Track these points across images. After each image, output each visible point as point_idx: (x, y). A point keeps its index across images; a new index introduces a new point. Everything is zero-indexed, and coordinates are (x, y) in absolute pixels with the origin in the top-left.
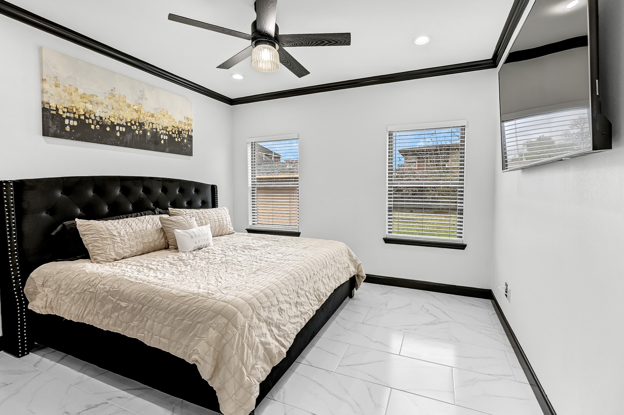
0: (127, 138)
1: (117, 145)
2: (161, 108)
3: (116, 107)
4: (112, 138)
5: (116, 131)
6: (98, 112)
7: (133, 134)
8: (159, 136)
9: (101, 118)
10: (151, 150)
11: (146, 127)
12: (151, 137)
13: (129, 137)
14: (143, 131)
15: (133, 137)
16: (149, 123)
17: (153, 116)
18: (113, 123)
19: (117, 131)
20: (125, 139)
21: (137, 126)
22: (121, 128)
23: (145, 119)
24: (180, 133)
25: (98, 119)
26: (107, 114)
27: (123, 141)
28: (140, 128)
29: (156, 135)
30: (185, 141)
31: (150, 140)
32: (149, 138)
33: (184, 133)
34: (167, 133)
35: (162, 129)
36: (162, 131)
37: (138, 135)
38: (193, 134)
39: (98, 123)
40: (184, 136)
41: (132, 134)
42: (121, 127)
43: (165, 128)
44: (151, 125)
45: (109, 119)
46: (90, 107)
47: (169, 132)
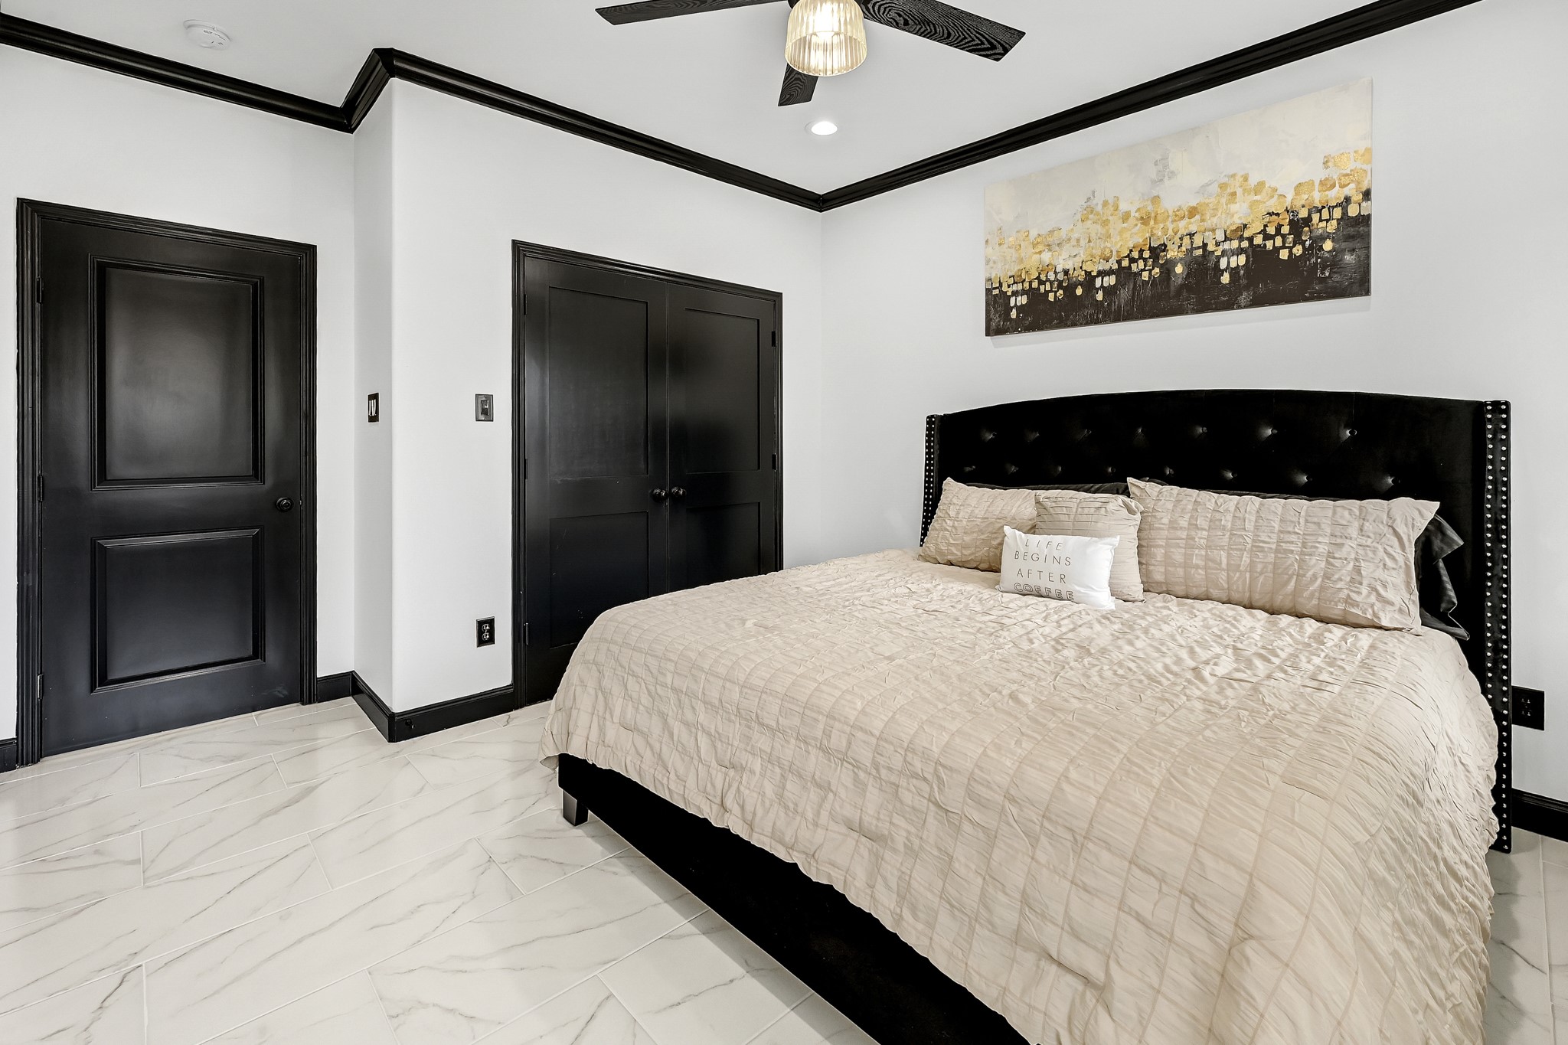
0: (1119, 300)
1: (1097, 322)
2: (1222, 176)
3: (1097, 233)
4: (1087, 308)
5: (1094, 291)
6: (1061, 261)
7: (1135, 284)
8: (1211, 264)
9: (1066, 272)
10: (1187, 313)
11: (1172, 253)
12: (1188, 275)
13: (1124, 294)
14: (1161, 266)
15: (1134, 293)
16: (1181, 239)
17: (1193, 212)
18: (1090, 272)
19: (1097, 289)
20: (1115, 302)
21: (1145, 260)
22: (1106, 279)
23: (1170, 232)
24: (1298, 225)
25: (1061, 277)
26: (1076, 259)
27: (1110, 310)
28: (1153, 262)
29: (1203, 267)
30: (1328, 245)
31: (1182, 286)
32: (1180, 281)
33: (1321, 220)
34: (1245, 244)
35: (1226, 239)
36: (1227, 246)
37: (1147, 282)
38: (1375, 209)
39: (1060, 286)
40: (1320, 231)
41: (1132, 287)
42: (1105, 276)
43: (1239, 232)
44: (1187, 241)
45: (1081, 268)
46: (1046, 257)
47: (1251, 239)
